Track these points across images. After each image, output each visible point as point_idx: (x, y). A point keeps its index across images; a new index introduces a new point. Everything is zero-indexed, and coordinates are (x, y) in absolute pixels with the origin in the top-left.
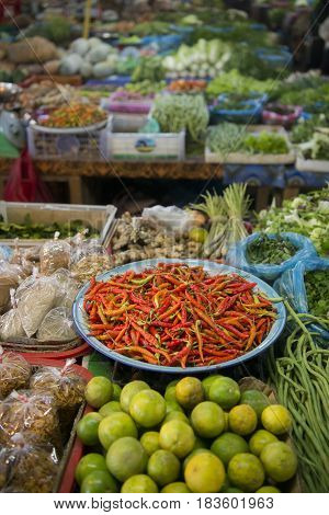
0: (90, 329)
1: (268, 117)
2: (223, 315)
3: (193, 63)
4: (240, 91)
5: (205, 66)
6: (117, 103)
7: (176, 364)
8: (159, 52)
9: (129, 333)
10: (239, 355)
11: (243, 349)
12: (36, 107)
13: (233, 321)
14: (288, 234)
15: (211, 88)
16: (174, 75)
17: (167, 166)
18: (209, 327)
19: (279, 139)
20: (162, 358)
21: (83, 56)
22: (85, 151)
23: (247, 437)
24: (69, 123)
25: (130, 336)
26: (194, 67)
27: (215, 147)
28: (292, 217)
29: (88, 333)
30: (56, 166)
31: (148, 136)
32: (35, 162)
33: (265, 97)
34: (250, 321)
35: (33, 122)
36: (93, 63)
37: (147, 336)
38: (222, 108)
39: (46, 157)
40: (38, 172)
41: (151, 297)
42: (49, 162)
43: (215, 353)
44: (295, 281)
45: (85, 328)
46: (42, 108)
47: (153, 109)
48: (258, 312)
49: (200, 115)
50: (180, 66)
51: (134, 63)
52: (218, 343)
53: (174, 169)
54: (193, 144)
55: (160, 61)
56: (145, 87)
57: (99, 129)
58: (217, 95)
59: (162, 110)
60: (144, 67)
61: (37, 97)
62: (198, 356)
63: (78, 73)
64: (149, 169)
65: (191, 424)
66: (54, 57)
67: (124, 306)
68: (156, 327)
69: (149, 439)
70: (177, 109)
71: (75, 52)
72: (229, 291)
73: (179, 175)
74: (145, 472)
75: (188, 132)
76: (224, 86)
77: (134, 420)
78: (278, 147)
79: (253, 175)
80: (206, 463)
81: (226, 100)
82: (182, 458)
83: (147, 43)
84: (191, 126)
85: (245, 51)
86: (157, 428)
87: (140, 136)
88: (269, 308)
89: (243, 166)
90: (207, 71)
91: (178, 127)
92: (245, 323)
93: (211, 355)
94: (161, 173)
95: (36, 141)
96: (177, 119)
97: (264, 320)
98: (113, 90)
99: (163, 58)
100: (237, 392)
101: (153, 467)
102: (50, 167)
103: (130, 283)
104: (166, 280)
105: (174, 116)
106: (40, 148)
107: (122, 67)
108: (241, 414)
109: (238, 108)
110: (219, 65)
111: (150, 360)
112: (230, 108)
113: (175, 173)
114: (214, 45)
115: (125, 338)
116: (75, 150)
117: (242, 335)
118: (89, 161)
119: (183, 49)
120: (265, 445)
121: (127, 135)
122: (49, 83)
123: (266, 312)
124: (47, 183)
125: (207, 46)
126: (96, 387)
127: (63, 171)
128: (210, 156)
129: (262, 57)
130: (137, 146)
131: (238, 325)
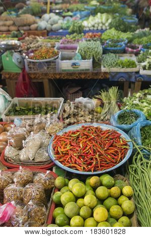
0: (55, 157)
1: (128, 50)
2: (108, 149)
3: (95, 23)
4: (116, 38)
5: (101, 25)
6: (63, 45)
7: (90, 171)
8: (81, 19)
9: (71, 159)
10: (114, 166)
11: (116, 163)
12: (28, 49)
13: (112, 151)
14: (135, 110)
15: (103, 36)
16: (87, 29)
17: (85, 74)
18: (102, 155)
19: (132, 61)
20: (84, 168)
21: (47, 22)
22: (50, 69)
23: (117, 199)
24: (42, 57)
25: (71, 160)
26: (96, 25)
27: (105, 65)
28: (136, 102)
29: (55, 159)
30: (38, 75)
31: (77, 61)
32: (28, 74)
33: (126, 41)
34: (118, 151)
35: (27, 57)
36: (52, 25)
37: (78, 160)
38: (108, 47)
39: (33, 71)
40: (30, 78)
41: (79, 142)
42: (34, 74)
43: (105, 165)
44: (137, 132)
45: (53, 157)
46: (30, 50)
47: (78, 48)
48: (122, 146)
49: (99, 51)
50: (90, 25)
51: (69, 24)
52: (106, 161)
53: (88, 75)
54: (96, 63)
55: (81, 23)
56: (74, 37)
57: (56, 59)
58: (106, 40)
59: (82, 49)
60: (74, 26)
61: (28, 44)
62: (98, 167)
63: (45, 29)
64: (77, 75)
65: (96, 196)
66: (35, 22)
67: (68, 147)
68: (81, 156)
69: (80, 201)
70: (89, 48)
71: (43, 20)
72: (110, 137)
73: (90, 77)
74: (79, 214)
75: (93, 58)
76: (109, 36)
77: (74, 195)
78: (132, 64)
79: (122, 77)
80: (101, 211)
81: (110, 43)
82: (92, 209)
83: (75, 15)
84: (95, 56)
85: (118, 18)
86: (83, 197)
87: (73, 61)
88: (126, 145)
89: (117, 73)
90: (102, 27)
91: (89, 57)
92: (117, 152)
93: (104, 166)
94: (83, 77)
95: (28, 65)
96: (89, 53)
97: (124, 150)
98: (61, 39)
99: (83, 21)
100: (113, 182)
101: (82, 213)
102: (35, 75)
103: (71, 136)
104: (85, 135)
105: (87, 52)
106: (30, 68)
107: (64, 26)
108: (115, 190)
109: (115, 47)
110: (107, 24)
111: (79, 169)
112: (111, 46)
113: (89, 77)
114: (104, 16)
115: (69, 160)
116: (46, 68)
117: (115, 157)
118: (51, 73)
119: (91, 18)
120: (123, 201)
121: (68, 61)
122: (33, 36)
123: (125, 147)
124: (34, 83)
125: (101, 16)
126: (58, 181)
127: (41, 77)
128: (103, 69)
129: (125, 20)
130: (72, 66)
131: (114, 153)
